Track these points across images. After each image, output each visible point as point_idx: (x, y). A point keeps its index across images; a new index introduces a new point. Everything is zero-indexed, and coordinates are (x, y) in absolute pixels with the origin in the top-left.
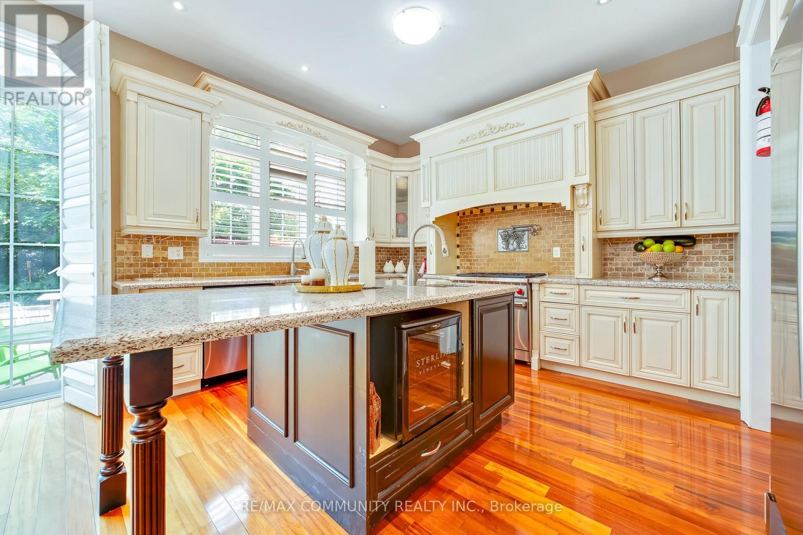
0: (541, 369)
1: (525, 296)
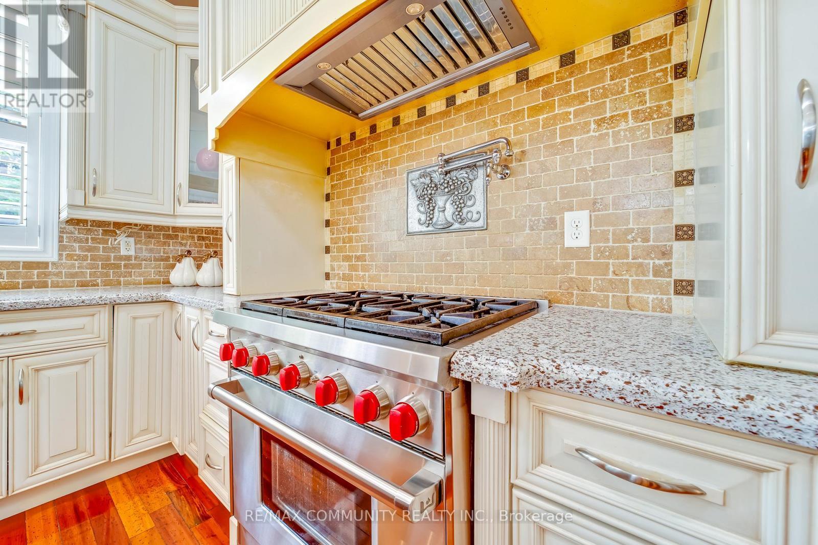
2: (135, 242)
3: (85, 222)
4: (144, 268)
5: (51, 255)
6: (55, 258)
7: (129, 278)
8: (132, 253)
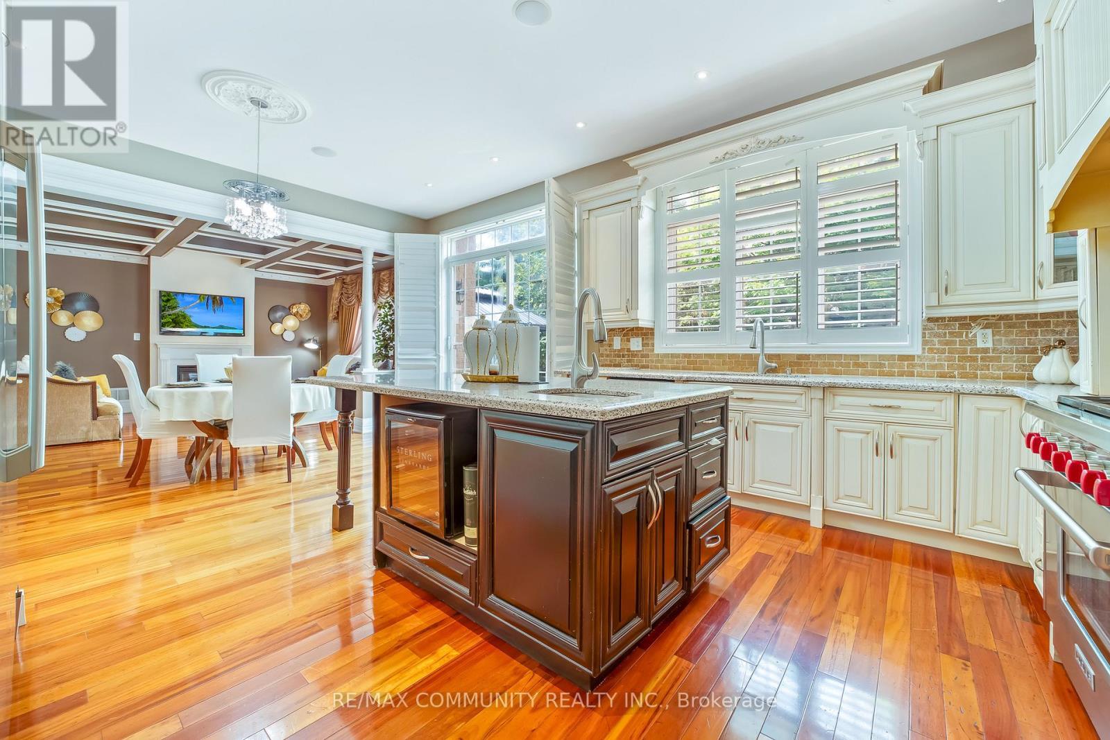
2: (993, 333)
3: (943, 319)
4: (1004, 361)
5: (917, 350)
6: (919, 352)
7: (987, 372)
8: (990, 345)
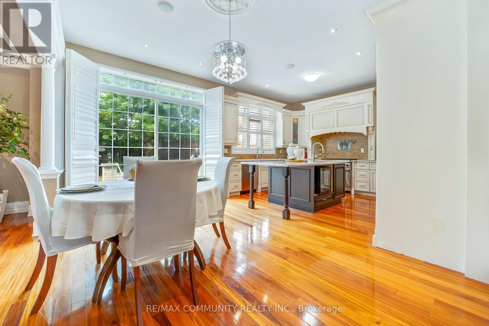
0: (355, 194)
1: (349, 167)
5: (275, 153)
